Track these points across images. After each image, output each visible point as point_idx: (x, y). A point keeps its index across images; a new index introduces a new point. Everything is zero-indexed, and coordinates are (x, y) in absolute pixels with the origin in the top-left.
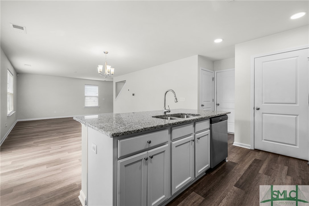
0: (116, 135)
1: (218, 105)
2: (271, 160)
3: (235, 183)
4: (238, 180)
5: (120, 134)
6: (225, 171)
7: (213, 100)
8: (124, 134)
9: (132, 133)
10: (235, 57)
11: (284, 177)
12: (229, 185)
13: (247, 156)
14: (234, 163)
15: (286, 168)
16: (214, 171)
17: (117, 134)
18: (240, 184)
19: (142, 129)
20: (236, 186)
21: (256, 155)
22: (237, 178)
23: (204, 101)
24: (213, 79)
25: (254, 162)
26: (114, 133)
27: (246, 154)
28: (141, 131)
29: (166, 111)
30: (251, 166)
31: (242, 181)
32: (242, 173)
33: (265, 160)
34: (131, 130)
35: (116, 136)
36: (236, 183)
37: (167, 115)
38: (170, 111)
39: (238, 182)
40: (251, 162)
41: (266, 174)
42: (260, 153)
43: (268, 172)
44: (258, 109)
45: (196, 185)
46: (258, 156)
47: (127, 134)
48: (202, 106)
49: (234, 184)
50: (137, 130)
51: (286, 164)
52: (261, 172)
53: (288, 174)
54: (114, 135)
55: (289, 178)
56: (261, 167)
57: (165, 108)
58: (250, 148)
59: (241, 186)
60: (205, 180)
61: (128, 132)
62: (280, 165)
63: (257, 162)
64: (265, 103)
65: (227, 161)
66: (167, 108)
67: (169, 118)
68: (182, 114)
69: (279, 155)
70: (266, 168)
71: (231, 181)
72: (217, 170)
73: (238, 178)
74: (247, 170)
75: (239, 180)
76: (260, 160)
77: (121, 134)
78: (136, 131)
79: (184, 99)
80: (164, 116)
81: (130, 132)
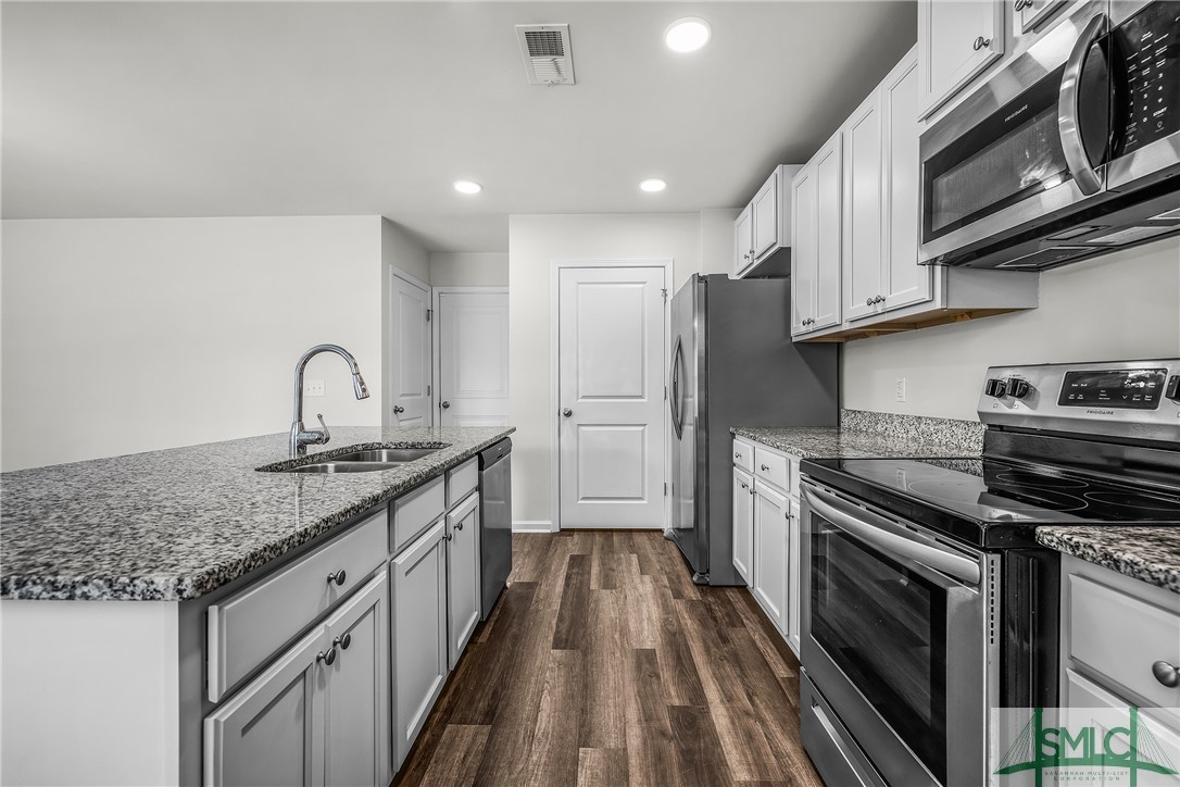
0: (218, 580)
1: (446, 406)
2: (603, 549)
3: (551, 638)
4: (554, 627)
5: (236, 568)
6: (514, 617)
7: (430, 391)
8: (250, 566)
9: (281, 553)
10: (508, 251)
11: (637, 581)
12: (540, 652)
13: (550, 554)
14: (528, 583)
15: (634, 557)
16: (486, 629)
17: (222, 574)
18: (564, 637)
19: (317, 527)
20: (556, 646)
21: (570, 545)
22: (550, 623)
23: (403, 395)
24: (429, 315)
25: (571, 566)
26: (208, 573)
27: (548, 550)
28: (315, 535)
29: (305, 437)
30: (568, 578)
31: (564, 627)
32: (556, 606)
33: (591, 553)
34: (273, 539)
35: (215, 585)
36: (555, 638)
37: (313, 457)
38: (327, 440)
39: (557, 632)
40: (565, 567)
41: (605, 587)
42: (576, 537)
43: (608, 583)
44: (569, 414)
45: (446, 699)
46: (574, 546)
47: (265, 562)
48: (397, 410)
49: (550, 644)
50: (301, 535)
51: (632, 549)
52: (594, 585)
53: (642, 572)
54: (207, 581)
55: (647, 578)
56: (589, 573)
57: (302, 428)
58: (549, 531)
59: (567, 640)
60: (467, 670)
61: (268, 553)
62: (622, 555)
63: (579, 562)
64: (584, 397)
65: (508, 584)
66: (311, 424)
67: (331, 466)
68: (366, 447)
69: (612, 530)
70: (600, 572)
71: (538, 638)
72: (492, 624)
73: (554, 622)
74: (565, 592)
75: (558, 626)
76: (583, 556)
77: (240, 567)
78: (297, 538)
79: (322, 387)
80: (301, 460)
81: (273, 548)
